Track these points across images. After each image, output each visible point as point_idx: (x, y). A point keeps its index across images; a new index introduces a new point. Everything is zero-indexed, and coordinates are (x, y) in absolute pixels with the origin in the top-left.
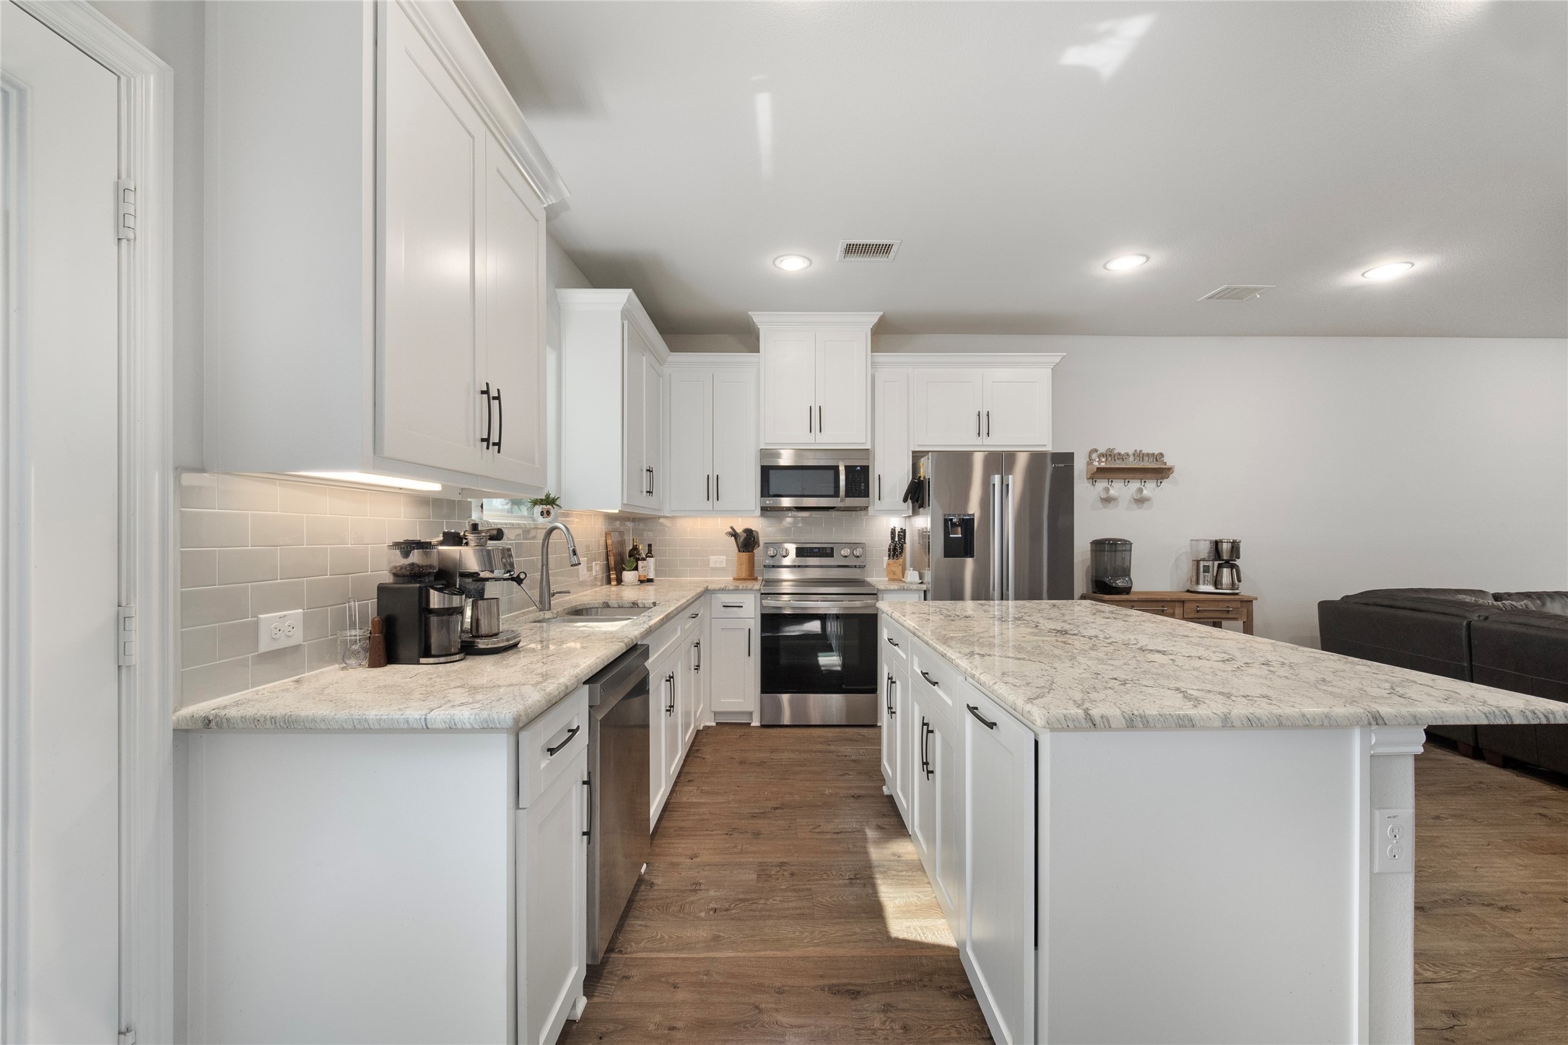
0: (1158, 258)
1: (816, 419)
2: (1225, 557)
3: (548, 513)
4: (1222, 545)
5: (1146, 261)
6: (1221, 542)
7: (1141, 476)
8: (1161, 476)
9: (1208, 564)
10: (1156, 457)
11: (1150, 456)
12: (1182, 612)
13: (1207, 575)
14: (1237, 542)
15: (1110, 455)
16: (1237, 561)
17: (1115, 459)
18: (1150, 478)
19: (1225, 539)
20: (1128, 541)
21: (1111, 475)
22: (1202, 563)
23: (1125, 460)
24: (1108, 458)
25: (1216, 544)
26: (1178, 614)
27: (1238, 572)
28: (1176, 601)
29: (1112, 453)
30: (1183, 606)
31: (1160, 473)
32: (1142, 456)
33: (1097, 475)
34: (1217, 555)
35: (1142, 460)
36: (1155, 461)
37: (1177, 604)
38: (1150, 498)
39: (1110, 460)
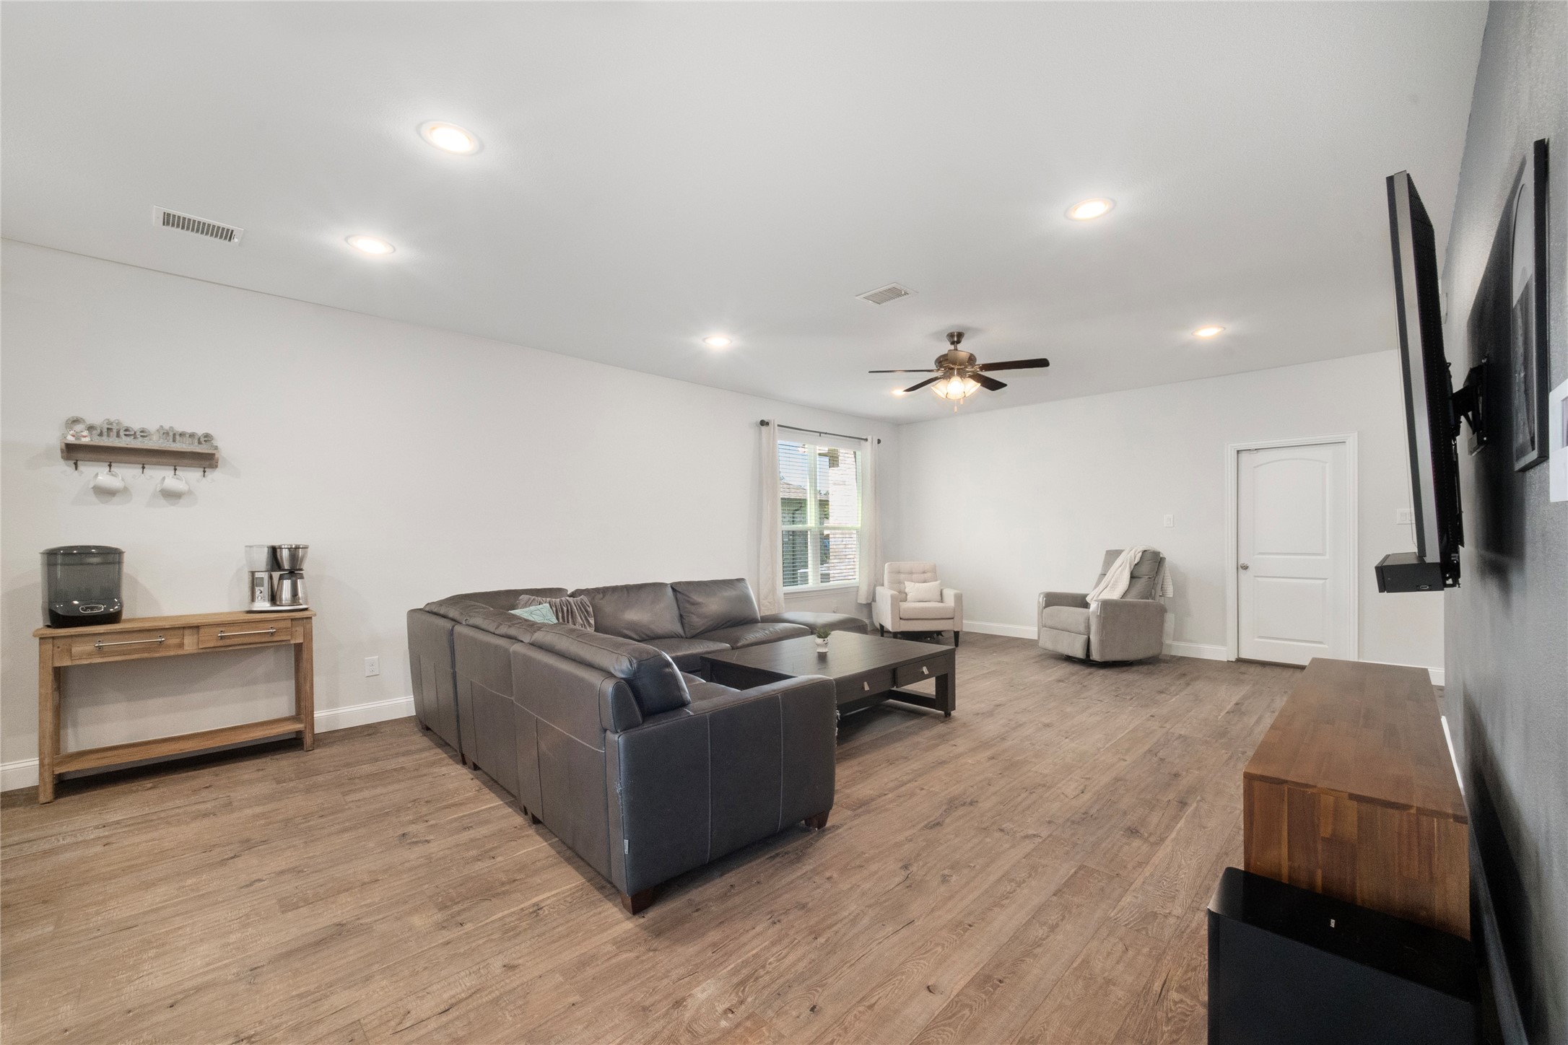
2: (286, 565)
4: (281, 552)
6: (280, 548)
7: (174, 461)
8: (208, 463)
9: (265, 576)
10: (199, 439)
11: (188, 436)
12: (195, 641)
13: (264, 590)
14: (297, 548)
15: (108, 429)
16: (301, 570)
17: (118, 435)
18: (191, 466)
19: (284, 545)
20: (116, 549)
21: (112, 458)
22: (257, 575)
23: (141, 439)
24: (105, 433)
25: (274, 551)
26: (190, 644)
27: (303, 584)
28: (184, 628)
29: (115, 427)
30: (198, 633)
31: (205, 459)
32: (174, 435)
33: (80, 455)
34: (275, 564)
35: (174, 441)
36: (197, 444)
37: (187, 632)
38: (190, 492)
39: (108, 436)
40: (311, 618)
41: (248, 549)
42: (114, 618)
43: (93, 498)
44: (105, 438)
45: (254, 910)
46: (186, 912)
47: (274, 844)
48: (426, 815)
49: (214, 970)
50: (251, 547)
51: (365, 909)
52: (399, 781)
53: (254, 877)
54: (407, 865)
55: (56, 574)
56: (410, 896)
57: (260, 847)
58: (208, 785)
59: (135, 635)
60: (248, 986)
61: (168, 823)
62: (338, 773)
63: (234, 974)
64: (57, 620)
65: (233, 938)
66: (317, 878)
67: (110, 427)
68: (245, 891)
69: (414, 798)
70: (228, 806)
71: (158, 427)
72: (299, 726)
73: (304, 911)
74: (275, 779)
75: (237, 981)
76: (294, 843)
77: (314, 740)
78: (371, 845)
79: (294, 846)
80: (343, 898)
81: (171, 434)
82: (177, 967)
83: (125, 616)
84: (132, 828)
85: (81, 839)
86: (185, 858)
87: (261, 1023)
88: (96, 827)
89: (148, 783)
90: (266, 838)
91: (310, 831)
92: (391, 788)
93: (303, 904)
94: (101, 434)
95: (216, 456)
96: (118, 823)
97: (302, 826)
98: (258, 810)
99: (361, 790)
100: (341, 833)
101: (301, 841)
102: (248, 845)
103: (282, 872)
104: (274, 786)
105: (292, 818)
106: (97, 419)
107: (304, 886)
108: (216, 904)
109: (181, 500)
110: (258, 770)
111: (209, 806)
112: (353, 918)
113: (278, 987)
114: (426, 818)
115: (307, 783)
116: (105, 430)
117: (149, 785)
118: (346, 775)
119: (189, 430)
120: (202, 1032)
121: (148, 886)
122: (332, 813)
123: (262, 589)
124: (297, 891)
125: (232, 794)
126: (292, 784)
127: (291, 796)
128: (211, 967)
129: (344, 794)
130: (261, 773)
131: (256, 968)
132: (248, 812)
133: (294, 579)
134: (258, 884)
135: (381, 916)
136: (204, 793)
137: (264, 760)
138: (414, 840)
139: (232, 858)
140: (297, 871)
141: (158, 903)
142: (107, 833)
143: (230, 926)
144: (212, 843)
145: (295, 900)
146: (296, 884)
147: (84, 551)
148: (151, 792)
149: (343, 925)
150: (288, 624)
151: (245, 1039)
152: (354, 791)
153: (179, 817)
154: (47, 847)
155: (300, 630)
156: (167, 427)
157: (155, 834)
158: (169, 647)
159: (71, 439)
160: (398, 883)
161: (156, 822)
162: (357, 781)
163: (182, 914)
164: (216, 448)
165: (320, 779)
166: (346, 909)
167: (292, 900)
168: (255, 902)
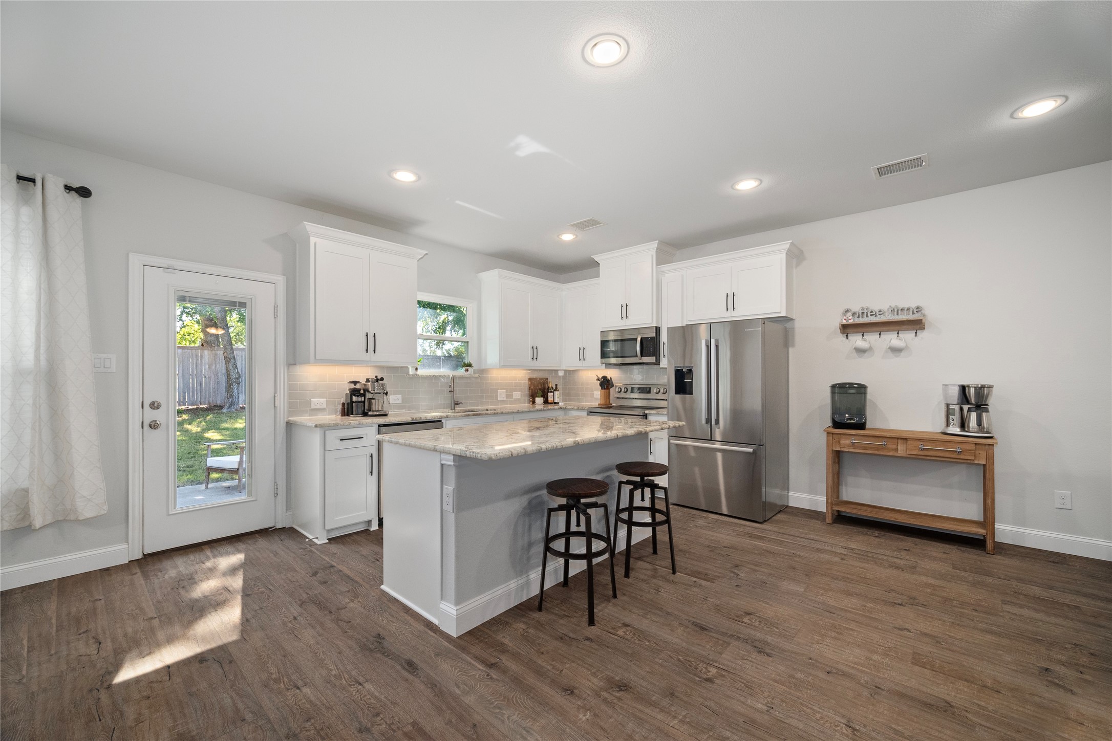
0: (767, 181)
1: (625, 311)
2: (974, 401)
3: (467, 370)
4: (969, 390)
5: (760, 184)
6: (969, 387)
7: (898, 328)
8: (918, 326)
9: (957, 408)
10: (913, 311)
11: (906, 310)
12: (905, 449)
13: (956, 418)
14: (983, 387)
15: (862, 313)
16: (987, 405)
17: (867, 316)
18: (907, 330)
19: (972, 384)
20: (864, 385)
21: (863, 330)
22: (951, 407)
23: (879, 316)
24: (861, 316)
25: (963, 389)
26: (902, 450)
27: (987, 416)
28: (898, 438)
29: (865, 311)
30: (907, 443)
31: (917, 325)
32: (898, 310)
33: (848, 330)
34: (965, 400)
35: (897, 314)
36: (911, 314)
37: (900, 441)
38: (907, 347)
39: (862, 317)
40: (993, 445)
41: (944, 387)
42: (861, 426)
43: (855, 355)
44: (860, 318)
45: (896, 648)
46: (859, 623)
47: (929, 611)
48: (1083, 666)
49: (857, 669)
50: (946, 385)
51: (975, 708)
52: (1066, 617)
53: (907, 626)
54: (1036, 698)
55: (835, 398)
56: (1025, 728)
57: (920, 608)
58: (907, 549)
59: (871, 439)
60: (869, 696)
61: (876, 563)
62: (1007, 582)
63: (865, 681)
64: (837, 425)
65: (875, 657)
66: (948, 655)
67: (863, 311)
68: (897, 631)
69: (1078, 643)
70: (913, 569)
71: (888, 307)
72: (982, 531)
73: (928, 673)
74: (953, 564)
75: (865, 687)
76: (944, 618)
77: (994, 547)
78: (1008, 658)
79: (943, 621)
80: (961, 685)
81: (896, 310)
82: (840, 652)
83: (868, 426)
84: (857, 556)
85: (834, 550)
86: (874, 589)
87: (865, 726)
88: (842, 547)
89: (876, 533)
90: (927, 604)
91: (960, 616)
92: (1053, 620)
93: (929, 667)
94: (859, 317)
95: (923, 321)
96: (852, 549)
97: (956, 609)
98: (931, 581)
99: (1022, 606)
100: (984, 633)
101: (950, 620)
102: (913, 602)
103: (925, 635)
104: (950, 569)
105: (951, 599)
106: (856, 308)
107: (936, 654)
108: (876, 628)
109: (902, 354)
110: (944, 553)
111: (902, 562)
112: (962, 707)
113: (885, 712)
114: (1082, 669)
115: (976, 578)
116: (861, 314)
117: (876, 535)
118: (1014, 588)
119: (907, 306)
120: (834, 702)
121: (849, 594)
122: (985, 613)
123: (953, 417)
124: (929, 655)
125: (919, 562)
126: (964, 574)
127: (959, 582)
128: (856, 666)
129: (1004, 602)
130: (945, 556)
131: (879, 688)
132: (924, 579)
133: (979, 412)
134: (906, 632)
135: (988, 725)
136: (904, 553)
137: (951, 547)
138: (1056, 680)
139: (899, 604)
140: (936, 640)
141: (849, 608)
142: (845, 553)
143: (877, 648)
144: (893, 588)
145: (925, 660)
146: (931, 650)
147: (851, 385)
148: (876, 539)
149: (951, 706)
150: (973, 447)
151: (852, 728)
152: (1015, 604)
153: (882, 561)
154: (820, 547)
155: (983, 454)
156: (893, 306)
157: (866, 565)
158: (889, 450)
159: (844, 322)
160: (1019, 708)
161: (870, 559)
162: (1022, 597)
163: (857, 622)
164: (924, 315)
165: (989, 580)
166: (960, 696)
167: (923, 659)
168: (899, 643)
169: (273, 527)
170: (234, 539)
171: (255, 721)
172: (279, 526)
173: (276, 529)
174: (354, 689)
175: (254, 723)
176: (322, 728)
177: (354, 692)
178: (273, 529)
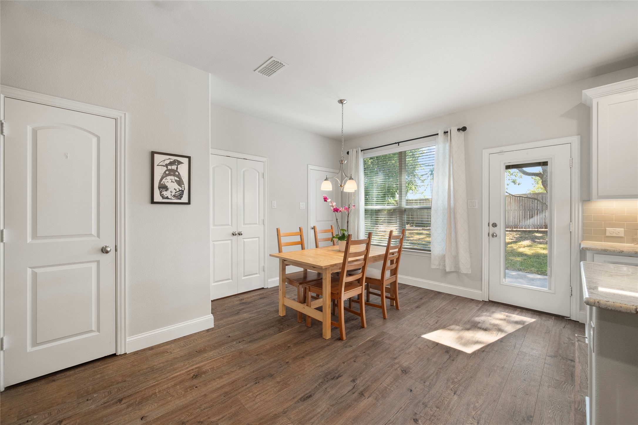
169: (569, 317)
170: (538, 313)
171: (426, 387)
172: (574, 318)
173: (570, 320)
174: (472, 421)
175: (425, 387)
176: (436, 416)
177: (470, 422)
178: (568, 318)
